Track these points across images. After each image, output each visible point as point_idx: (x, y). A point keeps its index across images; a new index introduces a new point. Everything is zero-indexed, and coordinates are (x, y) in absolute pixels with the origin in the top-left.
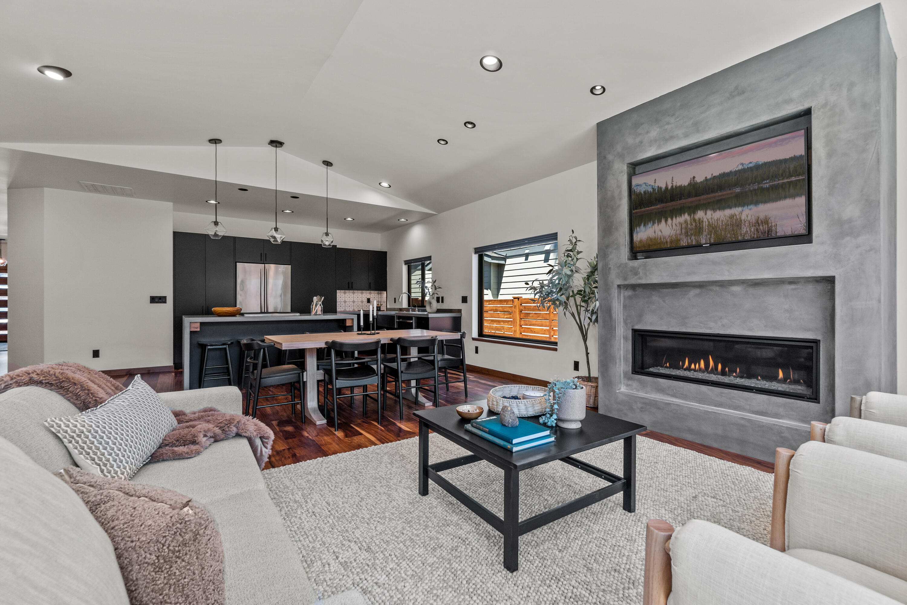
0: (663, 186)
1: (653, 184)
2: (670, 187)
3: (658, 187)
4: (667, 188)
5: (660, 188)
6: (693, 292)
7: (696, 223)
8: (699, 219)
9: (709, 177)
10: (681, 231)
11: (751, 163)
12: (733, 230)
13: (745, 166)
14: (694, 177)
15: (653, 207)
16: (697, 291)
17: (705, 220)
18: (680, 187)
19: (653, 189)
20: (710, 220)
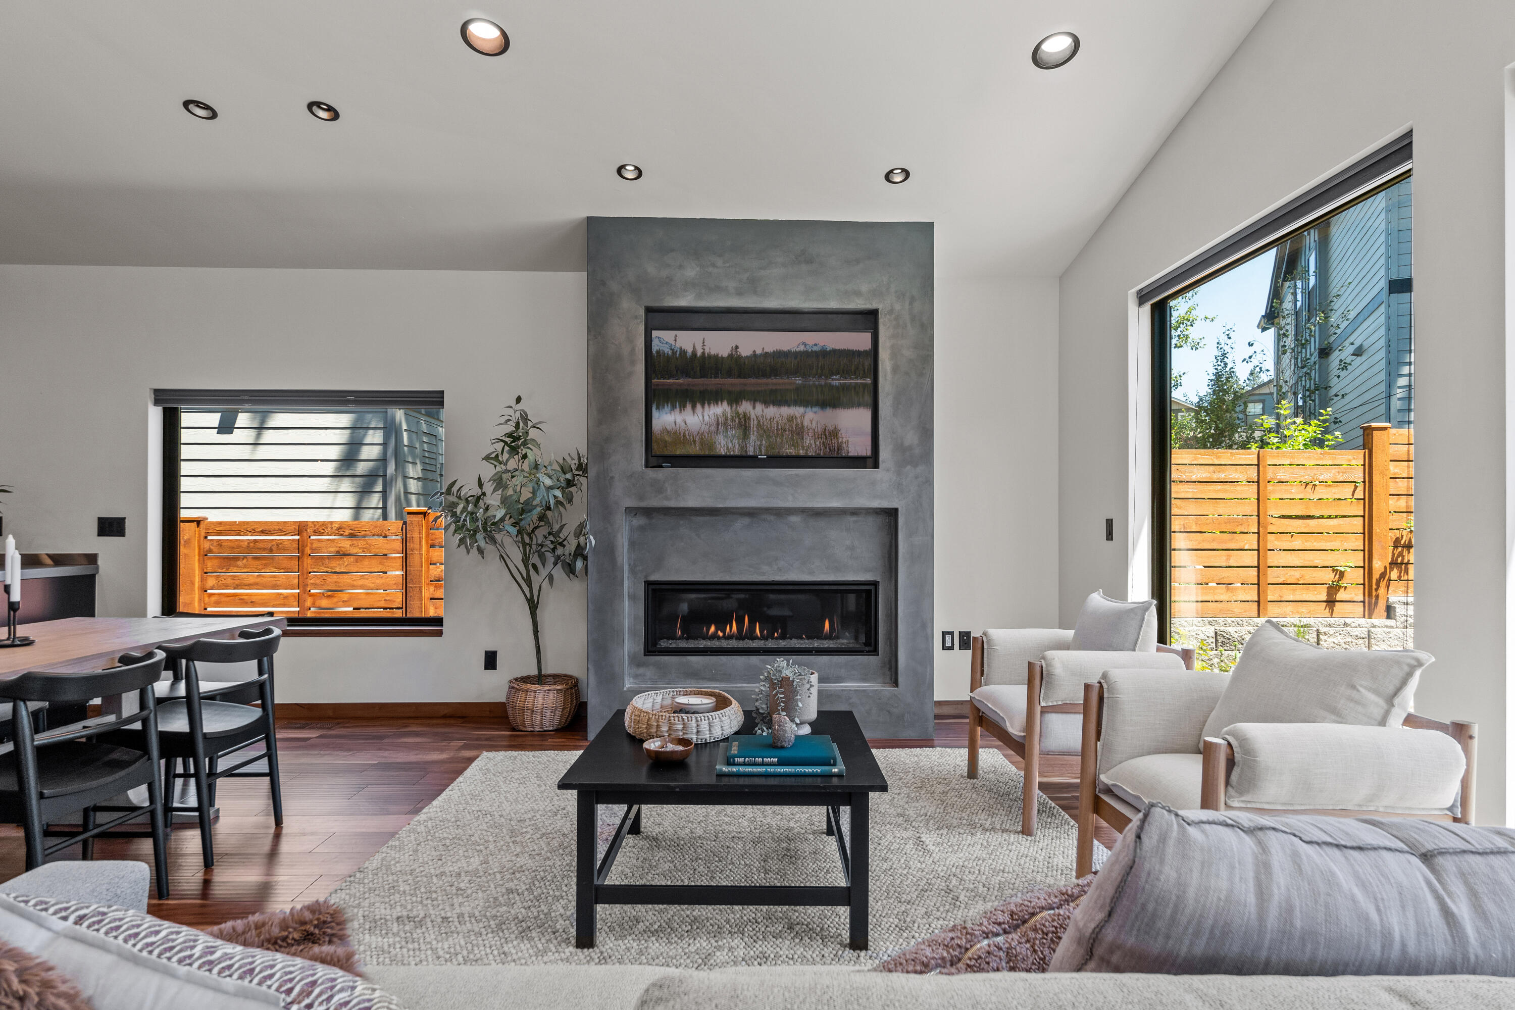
0: (690, 350)
1: (673, 343)
2: (699, 353)
3: (681, 349)
4: (694, 353)
5: (683, 352)
6: (740, 523)
7: (739, 418)
8: (745, 414)
9: (759, 352)
10: (718, 427)
11: (816, 345)
12: (792, 439)
13: (808, 346)
14: (737, 347)
15: (672, 381)
16: (746, 520)
17: (753, 416)
18: (716, 357)
19: (672, 350)
20: (760, 418)
